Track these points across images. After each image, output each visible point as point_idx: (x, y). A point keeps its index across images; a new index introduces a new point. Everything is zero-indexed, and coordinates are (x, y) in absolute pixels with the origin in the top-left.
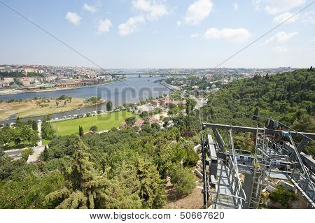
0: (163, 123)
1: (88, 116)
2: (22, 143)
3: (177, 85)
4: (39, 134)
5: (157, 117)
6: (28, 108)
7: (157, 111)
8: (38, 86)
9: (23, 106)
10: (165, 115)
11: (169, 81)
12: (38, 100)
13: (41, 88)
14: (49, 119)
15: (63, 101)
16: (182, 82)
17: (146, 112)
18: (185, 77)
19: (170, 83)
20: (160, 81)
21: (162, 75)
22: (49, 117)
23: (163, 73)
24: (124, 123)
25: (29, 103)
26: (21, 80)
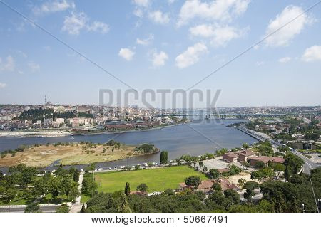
0: (245, 191)
1: (137, 169)
2: (59, 197)
3: (264, 131)
4: (79, 187)
5: (234, 180)
6: (73, 154)
7: (233, 171)
8: (87, 128)
9: (69, 151)
10: (248, 178)
11: (251, 126)
12: (85, 145)
13: (89, 131)
14: (92, 169)
15: (111, 148)
16: (273, 127)
17: (216, 170)
18: (277, 120)
19: (254, 128)
20: (238, 124)
21: (240, 116)
22: (93, 166)
23: (241, 114)
24: (184, 184)
25: (75, 148)
26: (72, 121)
